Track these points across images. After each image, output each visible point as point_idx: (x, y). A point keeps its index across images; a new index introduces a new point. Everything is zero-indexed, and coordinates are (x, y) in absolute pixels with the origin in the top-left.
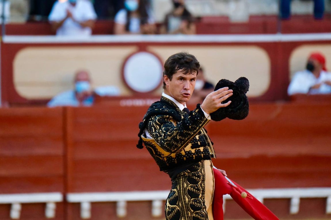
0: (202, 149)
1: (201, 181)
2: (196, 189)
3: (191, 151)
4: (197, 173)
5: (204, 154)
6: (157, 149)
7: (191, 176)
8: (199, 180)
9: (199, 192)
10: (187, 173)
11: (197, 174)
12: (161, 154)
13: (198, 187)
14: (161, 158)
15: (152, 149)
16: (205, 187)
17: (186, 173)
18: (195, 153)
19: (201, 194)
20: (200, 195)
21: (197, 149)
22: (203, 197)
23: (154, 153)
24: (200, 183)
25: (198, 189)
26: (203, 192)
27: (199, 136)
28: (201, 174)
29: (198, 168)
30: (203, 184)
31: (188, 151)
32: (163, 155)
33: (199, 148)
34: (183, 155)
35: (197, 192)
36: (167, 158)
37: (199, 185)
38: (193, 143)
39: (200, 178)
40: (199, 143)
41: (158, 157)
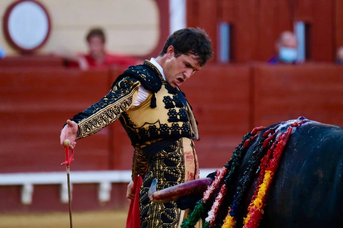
0: (181, 124)
1: (180, 163)
2: (174, 172)
3: (167, 124)
4: (174, 153)
5: (183, 130)
6: (129, 118)
7: (168, 158)
8: (177, 162)
9: (178, 176)
10: (163, 154)
11: (175, 155)
12: (133, 124)
13: (177, 170)
14: (132, 129)
15: (124, 118)
16: (185, 170)
17: (161, 153)
18: (171, 127)
19: (180, 177)
20: (179, 179)
21: (175, 123)
22: (183, 181)
23: (126, 123)
24: (179, 165)
25: (177, 172)
26: (183, 176)
27: (180, 109)
28: (179, 155)
29: (176, 148)
30: (183, 166)
31: (164, 124)
32: (135, 126)
33: (177, 123)
34: (157, 128)
35: (175, 175)
36: (139, 130)
37: (178, 167)
38: (171, 116)
39: (178, 160)
40: (178, 117)
41: (130, 127)
